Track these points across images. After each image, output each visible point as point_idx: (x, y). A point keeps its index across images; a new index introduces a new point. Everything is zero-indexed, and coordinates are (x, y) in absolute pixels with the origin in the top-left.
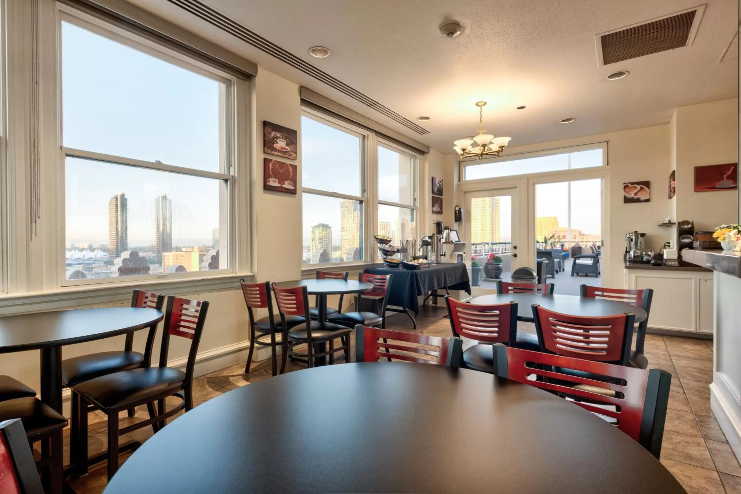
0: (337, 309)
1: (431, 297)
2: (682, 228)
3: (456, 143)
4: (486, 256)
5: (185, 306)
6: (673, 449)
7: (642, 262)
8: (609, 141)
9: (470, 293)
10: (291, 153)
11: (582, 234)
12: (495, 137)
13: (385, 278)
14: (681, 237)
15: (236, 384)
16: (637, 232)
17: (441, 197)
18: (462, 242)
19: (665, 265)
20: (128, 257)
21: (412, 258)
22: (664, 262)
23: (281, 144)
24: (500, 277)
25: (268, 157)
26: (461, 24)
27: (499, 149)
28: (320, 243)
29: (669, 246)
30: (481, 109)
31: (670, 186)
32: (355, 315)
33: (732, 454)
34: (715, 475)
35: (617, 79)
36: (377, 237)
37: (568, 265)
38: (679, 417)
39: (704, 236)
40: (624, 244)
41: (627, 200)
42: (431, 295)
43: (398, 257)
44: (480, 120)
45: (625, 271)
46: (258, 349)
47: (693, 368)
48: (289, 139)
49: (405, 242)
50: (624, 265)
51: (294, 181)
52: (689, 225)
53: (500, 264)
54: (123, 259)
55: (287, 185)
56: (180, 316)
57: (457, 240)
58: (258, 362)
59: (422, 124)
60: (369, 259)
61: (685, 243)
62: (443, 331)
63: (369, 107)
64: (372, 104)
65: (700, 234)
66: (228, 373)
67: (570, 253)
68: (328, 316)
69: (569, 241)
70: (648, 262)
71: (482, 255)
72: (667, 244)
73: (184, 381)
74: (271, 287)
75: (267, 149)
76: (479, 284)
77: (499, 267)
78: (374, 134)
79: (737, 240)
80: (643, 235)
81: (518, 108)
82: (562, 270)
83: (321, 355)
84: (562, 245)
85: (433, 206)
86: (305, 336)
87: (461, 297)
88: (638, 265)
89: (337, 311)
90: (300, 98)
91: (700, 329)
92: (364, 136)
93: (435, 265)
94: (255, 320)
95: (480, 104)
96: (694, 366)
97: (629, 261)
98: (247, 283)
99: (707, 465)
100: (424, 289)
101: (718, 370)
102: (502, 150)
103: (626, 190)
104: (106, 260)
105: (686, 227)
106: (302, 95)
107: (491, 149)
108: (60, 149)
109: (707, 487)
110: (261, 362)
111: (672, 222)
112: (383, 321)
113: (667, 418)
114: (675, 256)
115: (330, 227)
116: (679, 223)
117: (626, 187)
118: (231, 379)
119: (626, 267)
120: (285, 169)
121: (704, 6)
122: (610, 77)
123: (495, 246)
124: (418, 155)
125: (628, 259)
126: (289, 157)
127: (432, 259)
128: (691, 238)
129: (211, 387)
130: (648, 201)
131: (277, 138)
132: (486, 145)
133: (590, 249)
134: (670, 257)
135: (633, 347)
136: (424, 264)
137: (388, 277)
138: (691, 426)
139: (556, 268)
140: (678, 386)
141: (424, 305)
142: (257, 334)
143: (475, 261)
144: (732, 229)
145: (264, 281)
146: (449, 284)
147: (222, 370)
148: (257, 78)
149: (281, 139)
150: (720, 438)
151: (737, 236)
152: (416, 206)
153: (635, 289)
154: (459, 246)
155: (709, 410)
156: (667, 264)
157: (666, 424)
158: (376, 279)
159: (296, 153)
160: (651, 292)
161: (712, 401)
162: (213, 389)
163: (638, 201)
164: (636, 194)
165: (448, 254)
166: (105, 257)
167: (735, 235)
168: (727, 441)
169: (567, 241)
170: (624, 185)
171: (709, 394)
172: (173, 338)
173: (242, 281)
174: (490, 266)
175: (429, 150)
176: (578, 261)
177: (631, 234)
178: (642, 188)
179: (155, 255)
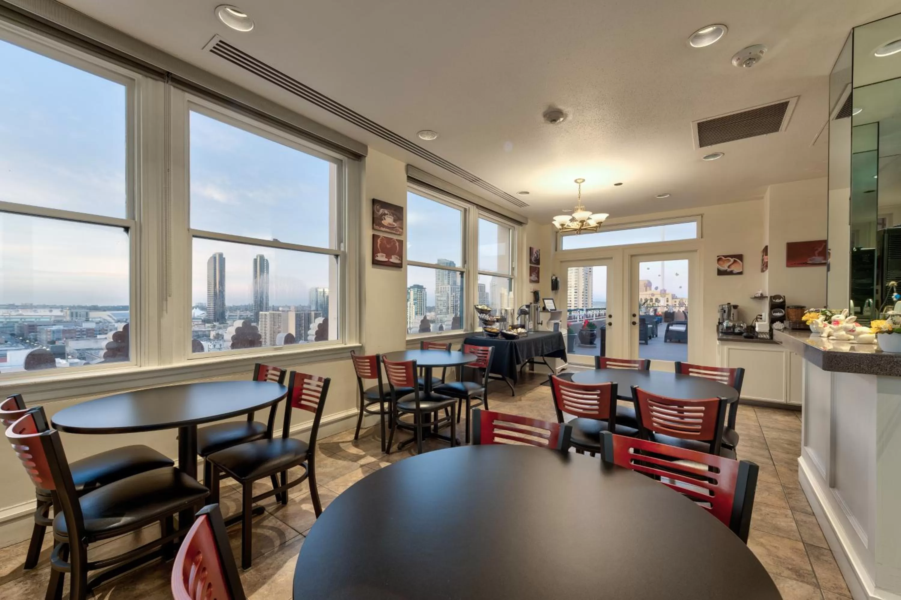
0: (441, 378)
1: (528, 364)
2: (775, 302)
3: (554, 218)
4: (581, 322)
5: (306, 380)
6: (762, 520)
7: (734, 333)
8: (704, 214)
9: (565, 361)
10: (398, 228)
11: (675, 297)
12: (593, 213)
13: (487, 349)
14: (774, 310)
15: (347, 450)
16: (729, 303)
17: (539, 266)
18: (558, 310)
19: (757, 337)
20: (241, 326)
21: (511, 327)
22: (756, 334)
23: (388, 220)
24: (595, 343)
25: (377, 233)
26: (564, 112)
27: (597, 225)
28: (414, 304)
29: (761, 319)
30: (580, 186)
31: (763, 260)
32: (457, 385)
33: (818, 525)
34: (801, 546)
35: (712, 159)
36: (477, 307)
37: (661, 330)
38: (768, 489)
39: (794, 310)
40: (717, 316)
41: (720, 273)
42: (528, 362)
43: (496, 327)
44: (578, 196)
45: (718, 342)
46: (366, 416)
47: (783, 439)
48: (396, 215)
49: (503, 312)
50: (717, 337)
51: (401, 255)
52: (780, 299)
53: (593, 331)
54: (235, 328)
55: (394, 259)
56: (302, 390)
57: (554, 308)
58: (365, 428)
59: (523, 198)
60: (469, 328)
61: (776, 316)
62: (540, 399)
63: (471, 183)
64: (475, 180)
65: (791, 308)
66: (339, 439)
67: (663, 317)
68: (433, 385)
69: (662, 306)
70: (740, 334)
71: (576, 321)
72: (759, 317)
73: (308, 452)
74: (381, 359)
75: (376, 225)
76: (574, 350)
77: (593, 333)
78: (475, 207)
79: (824, 327)
80: (735, 307)
81: (616, 185)
82: (655, 336)
83: (427, 425)
84: (655, 310)
85: (531, 275)
86: (414, 406)
87: (557, 364)
88: (730, 337)
89: (440, 381)
90: (406, 176)
91: (790, 401)
92: (465, 210)
93: (532, 333)
94: (365, 389)
95: (579, 181)
96: (783, 437)
97: (722, 332)
98: (357, 354)
99: (794, 536)
100: (523, 357)
101: (806, 444)
102: (600, 225)
103: (720, 262)
104: (204, 318)
105: (777, 301)
106: (409, 172)
107: (589, 225)
108: (188, 232)
109: (793, 557)
110: (368, 429)
111: (765, 295)
112: (485, 391)
113: (757, 490)
114: (767, 330)
115: (425, 288)
116: (771, 297)
117: (719, 260)
118: (341, 445)
119: (719, 339)
120: (392, 243)
121: (797, 98)
122: (705, 158)
123: (590, 312)
124: (516, 226)
125: (720, 331)
126: (396, 233)
127: (530, 328)
128: (783, 313)
129: (323, 453)
130: (741, 273)
131: (385, 214)
132: (584, 221)
133: (683, 314)
134: (762, 330)
135: (726, 424)
136: (523, 333)
137: (490, 348)
138: (779, 498)
139: (650, 333)
140: (768, 458)
141: (521, 371)
142: (366, 402)
143: (570, 327)
144: (820, 313)
145: (374, 354)
146: (546, 353)
147: (332, 436)
148: (366, 158)
149: (388, 216)
150: (807, 510)
151: (824, 322)
152: (514, 275)
153: (728, 367)
154: (555, 314)
155: (797, 482)
156: (759, 336)
157: (756, 495)
158: (478, 350)
159: (402, 229)
160: (742, 371)
161: (800, 472)
162: (326, 455)
163: (731, 273)
164: (729, 267)
165: (545, 323)
166: (203, 315)
167: (822, 322)
168: (813, 513)
169: (660, 305)
170: (717, 258)
171: (797, 466)
172: (295, 411)
173: (352, 352)
174: (584, 333)
175: (528, 222)
176: (671, 328)
177: (724, 306)
178: (735, 261)
179: (252, 314)
